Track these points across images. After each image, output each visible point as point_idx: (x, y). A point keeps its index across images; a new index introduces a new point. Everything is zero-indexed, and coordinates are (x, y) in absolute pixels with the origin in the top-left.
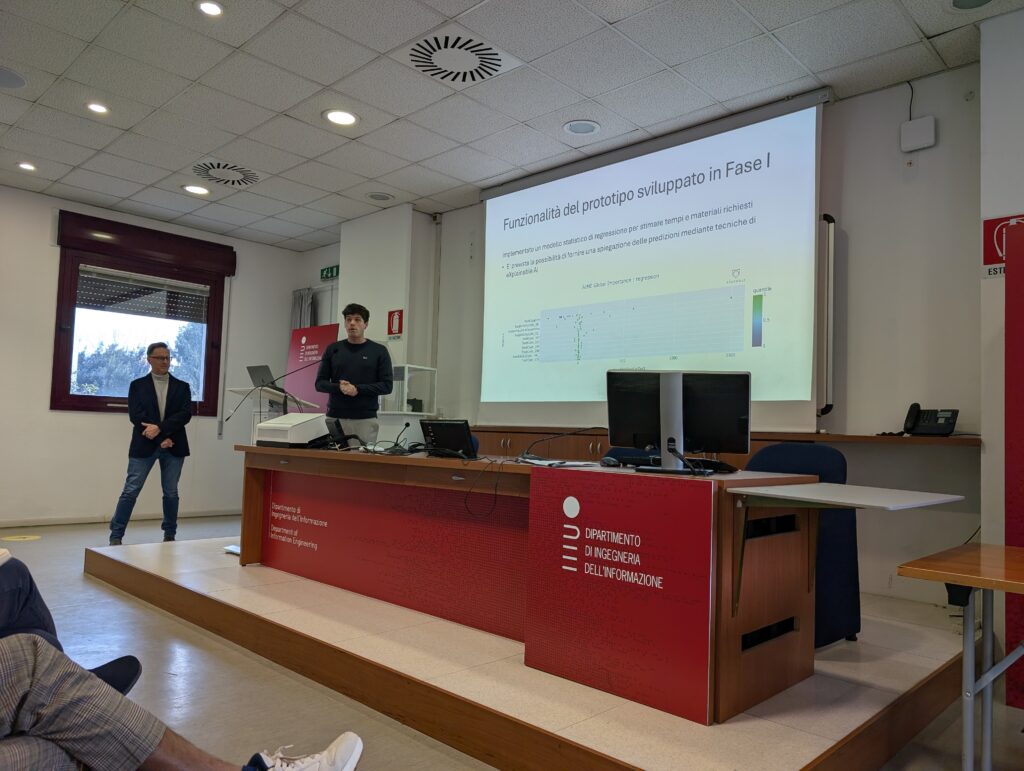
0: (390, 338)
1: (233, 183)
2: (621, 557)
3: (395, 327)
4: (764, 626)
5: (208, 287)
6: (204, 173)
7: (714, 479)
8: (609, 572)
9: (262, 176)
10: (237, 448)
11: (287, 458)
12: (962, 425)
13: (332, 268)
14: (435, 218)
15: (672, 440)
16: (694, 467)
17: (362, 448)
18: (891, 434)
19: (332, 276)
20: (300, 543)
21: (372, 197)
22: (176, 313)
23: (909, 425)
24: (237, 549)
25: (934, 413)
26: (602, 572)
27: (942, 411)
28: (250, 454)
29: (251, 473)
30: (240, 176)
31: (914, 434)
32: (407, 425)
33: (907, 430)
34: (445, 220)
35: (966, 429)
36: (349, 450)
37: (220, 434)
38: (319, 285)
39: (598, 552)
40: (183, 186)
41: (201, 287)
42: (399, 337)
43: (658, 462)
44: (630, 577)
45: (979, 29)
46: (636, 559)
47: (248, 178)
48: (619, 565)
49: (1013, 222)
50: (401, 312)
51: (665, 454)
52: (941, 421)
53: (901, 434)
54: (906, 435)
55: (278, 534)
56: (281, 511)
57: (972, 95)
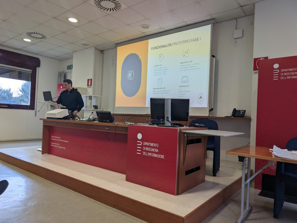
0: (88, 87)
1: (39, 38)
2: (153, 150)
3: (90, 84)
4: (192, 168)
5: (31, 70)
6: (30, 35)
7: (179, 128)
8: (150, 154)
9: (48, 37)
10: (40, 119)
11: (56, 122)
12: (247, 114)
13: (70, 66)
14: (102, 52)
15: (168, 118)
16: (174, 125)
17: (79, 120)
18: (228, 117)
19: (70, 68)
20: (60, 147)
21: (83, 45)
22: (21, 78)
23: (233, 114)
24: (41, 149)
25: (240, 111)
26: (148, 154)
27: (242, 110)
28: (44, 121)
29: (45, 127)
30: (41, 37)
31: (234, 117)
32: (92, 113)
33: (233, 115)
34: (105, 52)
35: (248, 115)
36: (75, 120)
37: (35, 115)
38: (66, 71)
39: (147, 149)
40: (23, 39)
41: (29, 70)
42: (91, 87)
43: (164, 124)
44: (155, 155)
45: (255, 5)
46: (157, 151)
47: (43, 37)
48: (153, 152)
49: (261, 59)
50: (91, 79)
51: (166, 121)
52: (241, 113)
53: (231, 116)
54: (232, 117)
55: (53, 145)
56: (54, 138)
57: (252, 23)
